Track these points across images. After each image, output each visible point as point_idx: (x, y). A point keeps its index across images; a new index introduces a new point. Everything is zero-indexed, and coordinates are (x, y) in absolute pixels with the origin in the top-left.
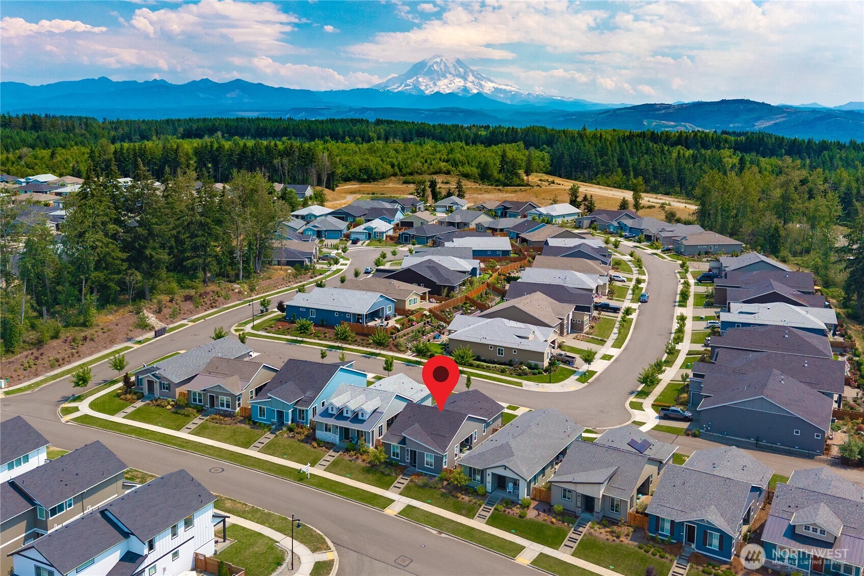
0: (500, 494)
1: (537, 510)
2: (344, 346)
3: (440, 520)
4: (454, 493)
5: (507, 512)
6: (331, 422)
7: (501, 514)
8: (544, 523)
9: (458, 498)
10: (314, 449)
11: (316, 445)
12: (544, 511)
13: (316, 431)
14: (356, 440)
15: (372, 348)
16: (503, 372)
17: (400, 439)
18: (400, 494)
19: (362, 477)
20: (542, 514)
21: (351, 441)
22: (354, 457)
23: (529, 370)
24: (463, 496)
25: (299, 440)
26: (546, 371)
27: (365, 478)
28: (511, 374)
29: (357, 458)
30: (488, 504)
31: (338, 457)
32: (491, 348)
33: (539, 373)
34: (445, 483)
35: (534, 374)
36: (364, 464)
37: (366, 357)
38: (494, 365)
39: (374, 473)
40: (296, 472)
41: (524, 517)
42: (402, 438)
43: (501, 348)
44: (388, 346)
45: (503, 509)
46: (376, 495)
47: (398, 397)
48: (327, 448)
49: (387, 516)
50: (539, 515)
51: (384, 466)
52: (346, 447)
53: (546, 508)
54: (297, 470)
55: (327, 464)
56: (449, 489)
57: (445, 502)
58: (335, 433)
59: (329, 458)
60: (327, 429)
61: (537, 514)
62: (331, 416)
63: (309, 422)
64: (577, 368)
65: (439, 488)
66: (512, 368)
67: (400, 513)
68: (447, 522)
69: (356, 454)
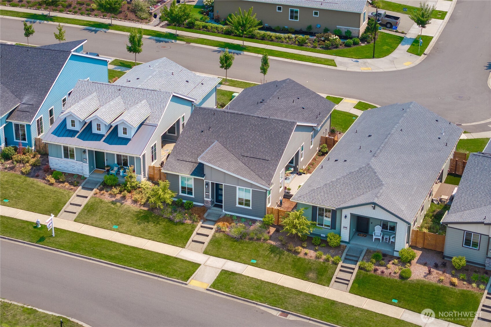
0: (364, 244)
1: (425, 264)
2: (52, 14)
3: (280, 292)
4: (291, 246)
5: (379, 272)
6: (74, 143)
7: (372, 276)
8: (440, 285)
9: (299, 253)
10: (51, 187)
11: (53, 180)
12: (436, 266)
13: (50, 158)
14: (116, 169)
15: (96, 16)
16: (302, 45)
17: (192, 167)
18: (206, 253)
19: (137, 228)
20: (434, 271)
21: (108, 171)
22: (119, 197)
23: (341, 41)
24: (306, 251)
25: (22, 173)
26: (363, 39)
27: (143, 230)
28: (315, 47)
29: (124, 197)
30: (346, 260)
31: (92, 197)
32: (279, 9)
33: (355, 44)
34: (272, 230)
35: (347, 46)
36: (136, 208)
37: (92, 31)
38: (286, 35)
39: (157, 222)
40: (31, 228)
41: (407, 278)
42: (196, 165)
43: (295, 9)
44: (121, 12)
45: (373, 267)
46: (167, 257)
47: (176, 99)
48: (71, 184)
49: (194, 292)
50: (430, 273)
51: (170, 210)
52: (101, 181)
53: (439, 261)
54: (31, 223)
55: (78, 210)
56: (281, 241)
57: (279, 260)
58: (82, 160)
59: (78, 201)
60: (68, 153)
61: (428, 272)
62: (72, 133)
63: (33, 143)
64: (403, 33)
65: (265, 240)
66: (315, 38)
67: (214, 285)
68: (292, 295)
69: (121, 192)
